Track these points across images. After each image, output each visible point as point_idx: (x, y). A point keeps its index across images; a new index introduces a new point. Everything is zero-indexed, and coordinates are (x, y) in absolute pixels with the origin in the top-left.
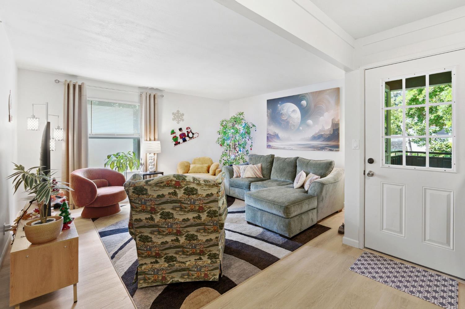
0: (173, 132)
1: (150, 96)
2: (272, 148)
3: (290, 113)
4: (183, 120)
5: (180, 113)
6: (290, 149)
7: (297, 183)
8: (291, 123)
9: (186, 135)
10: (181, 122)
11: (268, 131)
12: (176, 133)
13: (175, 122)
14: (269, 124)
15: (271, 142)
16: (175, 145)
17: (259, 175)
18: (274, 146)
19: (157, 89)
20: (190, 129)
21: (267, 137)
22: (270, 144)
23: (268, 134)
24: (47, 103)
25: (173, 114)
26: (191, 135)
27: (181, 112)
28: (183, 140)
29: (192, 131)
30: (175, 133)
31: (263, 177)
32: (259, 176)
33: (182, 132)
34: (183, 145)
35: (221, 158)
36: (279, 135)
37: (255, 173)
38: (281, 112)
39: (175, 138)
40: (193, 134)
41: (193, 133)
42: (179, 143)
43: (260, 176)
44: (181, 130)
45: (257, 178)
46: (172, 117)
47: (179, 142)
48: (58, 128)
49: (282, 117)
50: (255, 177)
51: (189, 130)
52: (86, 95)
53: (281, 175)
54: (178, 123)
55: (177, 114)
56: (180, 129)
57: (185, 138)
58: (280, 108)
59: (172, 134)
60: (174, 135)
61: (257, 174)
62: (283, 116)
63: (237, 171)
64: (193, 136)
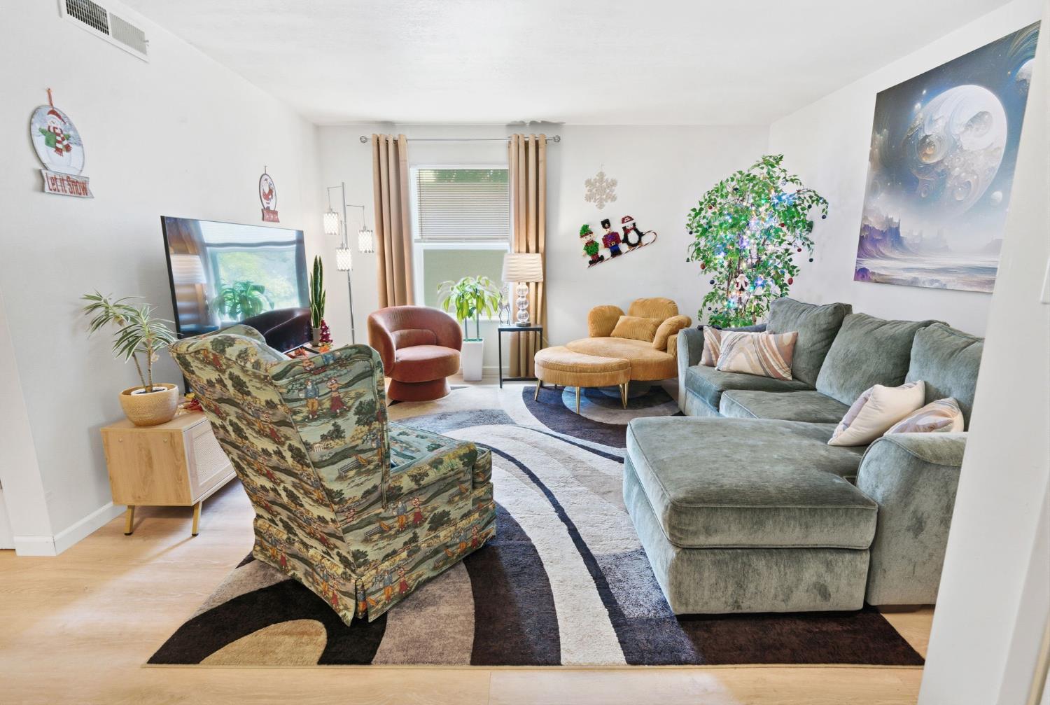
0: (586, 231)
1: (527, 144)
2: (870, 280)
3: (957, 130)
4: (614, 198)
5: (607, 180)
6: (936, 285)
7: (847, 425)
8: (958, 177)
9: (622, 237)
10: (609, 204)
11: (865, 218)
12: (595, 234)
13: (593, 205)
14: (872, 189)
15: (873, 257)
16: (591, 263)
17: (776, 368)
18: (879, 275)
19: (545, 124)
20: (632, 222)
21: (861, 238)
22: (869, 264)
23: (865, 228)
24: (343, 183)
25: (588, 183)
26: (633, 237)
27: (609, 176)
28: (611, 251)
29: (637, 227)
30: (591, 233)
31: (790, 378)
32: (775, 371)
33: (608, 230)
34: (610, 266)
35: (704, 305)
36: (901, 231)
37: (763, 360)
38: (922, 135)
39: (591, 248)
40: (640, 235)
41: (641, 231)
42: (601, 259)
43: (781, 372)
44: (607, 225)
45: (770, 377)
46: (585, 190)
47: (602, 256)
48: (365, 229)
49: (926, 154)
50: (761, 371)
51: (629, 225)
52: (405, 161)
53: (842, 382)
54: (601, 206)
55: (598, 184)
56: (606, 223)
57: (617, 245)
58: (921, 115)
59: (582, 236)
60: (588, 238)
61: (771, 367)
62: (929, 151)
63: (711, 349)
64: (640, 241)
